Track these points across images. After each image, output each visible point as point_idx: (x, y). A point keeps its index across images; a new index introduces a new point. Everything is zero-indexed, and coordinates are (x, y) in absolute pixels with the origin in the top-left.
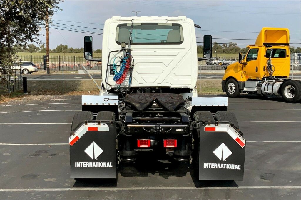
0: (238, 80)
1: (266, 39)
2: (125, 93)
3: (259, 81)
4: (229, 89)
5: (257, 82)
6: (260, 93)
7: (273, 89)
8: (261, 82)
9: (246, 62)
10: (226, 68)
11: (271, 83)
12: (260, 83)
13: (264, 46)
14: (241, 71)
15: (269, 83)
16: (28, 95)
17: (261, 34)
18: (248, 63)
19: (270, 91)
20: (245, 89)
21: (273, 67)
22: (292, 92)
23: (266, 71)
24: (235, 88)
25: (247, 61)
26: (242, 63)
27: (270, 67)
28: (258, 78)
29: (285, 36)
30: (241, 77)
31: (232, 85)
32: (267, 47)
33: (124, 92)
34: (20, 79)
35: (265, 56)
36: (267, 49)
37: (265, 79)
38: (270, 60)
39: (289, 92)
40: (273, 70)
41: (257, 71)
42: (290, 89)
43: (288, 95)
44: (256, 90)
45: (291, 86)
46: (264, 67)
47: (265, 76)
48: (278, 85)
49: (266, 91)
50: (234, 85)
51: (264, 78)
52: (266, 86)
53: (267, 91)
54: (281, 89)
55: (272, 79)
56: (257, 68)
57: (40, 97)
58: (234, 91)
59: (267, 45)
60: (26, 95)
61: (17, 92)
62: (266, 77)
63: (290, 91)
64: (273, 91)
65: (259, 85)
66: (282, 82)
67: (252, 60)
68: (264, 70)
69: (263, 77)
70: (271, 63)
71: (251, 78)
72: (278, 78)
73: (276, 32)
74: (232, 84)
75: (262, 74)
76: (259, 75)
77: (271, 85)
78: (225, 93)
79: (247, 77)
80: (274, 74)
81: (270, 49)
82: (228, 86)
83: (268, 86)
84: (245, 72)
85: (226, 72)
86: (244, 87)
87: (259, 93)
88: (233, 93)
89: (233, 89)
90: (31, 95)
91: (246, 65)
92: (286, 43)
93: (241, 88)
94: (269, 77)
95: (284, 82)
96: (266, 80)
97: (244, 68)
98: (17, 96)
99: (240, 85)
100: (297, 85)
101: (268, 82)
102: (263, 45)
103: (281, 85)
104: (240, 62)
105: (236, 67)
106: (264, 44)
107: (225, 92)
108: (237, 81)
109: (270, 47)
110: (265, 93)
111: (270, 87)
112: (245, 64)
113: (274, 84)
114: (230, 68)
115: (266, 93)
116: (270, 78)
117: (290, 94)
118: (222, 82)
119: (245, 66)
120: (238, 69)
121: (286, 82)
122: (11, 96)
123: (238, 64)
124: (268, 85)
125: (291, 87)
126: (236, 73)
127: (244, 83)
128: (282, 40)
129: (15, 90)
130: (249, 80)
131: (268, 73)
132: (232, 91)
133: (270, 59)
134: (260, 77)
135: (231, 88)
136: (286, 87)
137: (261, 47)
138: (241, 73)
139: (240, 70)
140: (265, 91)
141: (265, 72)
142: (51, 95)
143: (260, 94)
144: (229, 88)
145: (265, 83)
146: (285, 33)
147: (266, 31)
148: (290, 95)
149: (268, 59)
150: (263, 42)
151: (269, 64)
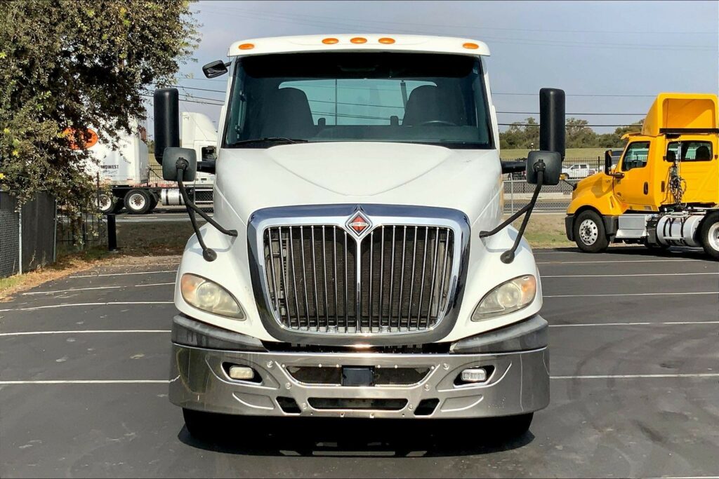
0: (603, 212)
1: (666, 119)
3: (650, 215)
4: (582, 233)
5: (647, 217)
6: (654, 241)
7: (684, 230)
8: (656, 215)
9: (620, 171)
10: (575, 187)
11: (678, 219)
12: (653, 218)
13: (662, 135)
14: (611, 194)
15: (674, 219)
16: (118, 255)
17: (654, 107)
18: (626, 173)
19: (676, 236)
20: (620, 234)
21: (682, 181)
23: (666, 192)
24: (596, 231)
25: (624, 168)
26: (611, 175)
27: (675, 182)
28: (649, 207)
29: (708, 112)
30: (609, 206)
31: (589, 224)
32: (668, 137)
35: (664, 158)
36: (668, 141)
37: (666, 210)
38: (675, 166)
39: (718, 238)
40: (683, 188)
41: (646, 192)
43: (716, 243)
44: (644, 234)
46: (663, 184)
47: (664, 204)
48: (693, 222)
49: (668, 237)
50: (594, 225)
51: (662, 208)
52: (668, 226)
53: (671, 235)
54: (701, 232)
55: (680, 210)
56: (646, 186)
58: (595, 238)
59: (669, 133)
61: (93, 248)
62: (666, 206)
64: (682, 236)
65: (652, 224)
66: (703, 217)
67: (636, 167)
68: (663, 190)
69: (660, 205)
70: (679, 174)
71: (634, 209)
72: (695, 208)
73: (689, 103)
74: (590, 221)
75: (659, 198)
76: (652, 200)
77: (678, 222)
78: (574, 244)
79: (624, 206)
80: (686, 199)
81: (677, 142)
82: (582, 227)
83: (673, 225)
84: (619, 194)
85: (574, 197)
86: (618, 228)
87: (651, 240)
88: (592, 242)
89: (592, 234)
90: (124, 254)
91: (622, 180)
92: (711, 128)
93: (611, 232)
94: (675, 204)
95: (706, 216)
96: (668, 211)
97: (618, 188)
99: (607, 225)
101: (671, 217)
102: (660, 132)
103: (702, 223)
104: (607, 172)
105: (599, 183)
106: (663, 131)
107: (574, 240)
108: (601, 216)
109: (677, 136)
110: (666, 240)
111: (676, 227)
112: (619, 177)
113: (685, 219)
114: (584, 187)
115: (668, 241)
116: (676, 207)
118: (566, 218)
119: (618, 181)
120: (602, 189)
121: (712, 216)
123: (601, 178)
124: (671, 223)
126: (598, 197)
127: (617, 220)
128: (703, 121)
130: (628, 212)
131: (672, 197)
132: (591, 238)
133: (675, 165)
134: (654, 206)
135: (588, 232)
136: (713, 226)
137: (655, 139)
138: (611, 197)
139: (607, 192)
140: (665, 235)
141: (665, 195)
143: (654, 244)
144: (584, 232)
145: (664, 219)
146: (709, 104)
147: (667, 101)
149: (672, 164)
150: (660, 125)
151: (673, 176)
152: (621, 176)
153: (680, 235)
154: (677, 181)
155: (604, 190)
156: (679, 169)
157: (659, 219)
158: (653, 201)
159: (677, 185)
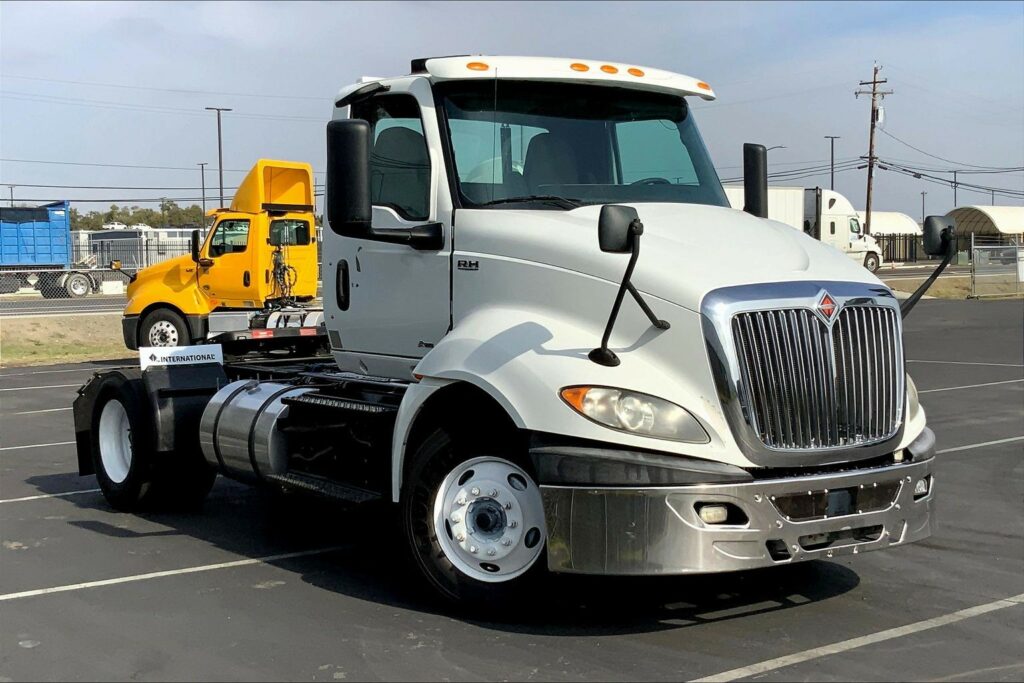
0: (187, 310)
3: (253, 313)
5: (250, 315)
8: (261, 313)
9: (207, 257)
10: (133, 279)
12: (257, 316)
13: (264, 212)
14: (194, 286)
17: (251, 176)
18: (216, 260)
21: (291, 270)
23: (272, 283)
25: (212, 254)
27: (279, 271)
28: (251, 303)
30: (193, 302)
31: (164, 326)
32: (271, 214)
35: (267, 241)
36: (271, 220)
37: (270, 305)
38: (279, 251)
40: (292, 278)
41: (247, 284)
46: (267, 272)
47: (269, 298)
50: (172, 328)
51: (266, 304)
55: (286, 305)
56: (247, 277)
59: (273, 210)
62: (271, 301)
65: (258, 324)
68: (267, 281)
69: (264, 301)
70: (287, 262)
71: (227, 306)
74: (165, 323)
75: (264, 291)
76: (255, 293)
79: (213, 301)
80: (295, 292)
81: (283, 221)
82: (152, 331)
83: (287, 323)
84: (207, 287)
85: (130, 293)
86: (208, 328)
89: (170, 339)
91: (211, 268)
92: (304, 204)
94: (279, 299)
96: (273, 307)
97: (204, 279)
99: (193, 326)
101: (285, 314)
102: (262, 209)
105: (173, 274)
106: (266, 207)
108: (183, 315)
109: (282, 214)
111: (292, 325)
112: (207, 265)
113: (305, 316)
114: (151, 278)
116: (284, 303)
118: (123, 321)
119: (205, 270)
120: (179, 280)
124: (284, 322)
126: (175, 291)
127: (206, 322)
130: (218, 309)
133: (280, 249)
134: (258, 301)
135: (164, 337)
137: (255, 216)
138: (195, 291)
139: (189, 283)
144: (157, 337)
145: (274, 316)
147: (268, 170)
149: (274, 248)
150: (262, 200)
151: (277, 264)
152: (211, 264)
154: (284, 269)
155: (184, 281)
156: (285, 255)
157: (267, 317)
158: (258, 295)
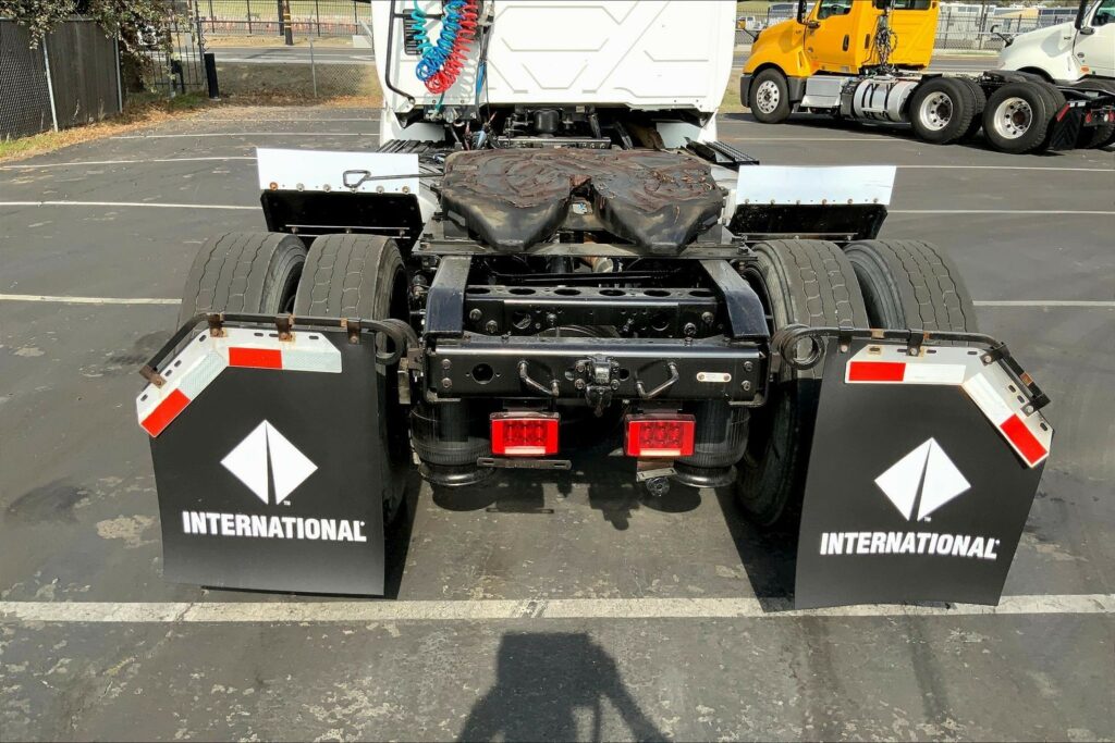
0: (788, 73)
2: (465, 126)
3: (847, 79)
4: (760, 97)
5: (844, 80)
6: (848, 112)
7: (889, 101)
8: (854, 79)
9: (815, 18)
10: (756, 39)
11: (883, 84)
12: (850, 82)
14: (800, 48)
15: (877, 85)
16: (221, 103)
18: (822, 22)
19: (878, 107)
20: (806, 101)
21: (892, 36)
22: (943, 111)
23: (870, 48)
24: (777, 96)
25: (819, 16)
26: (804, 24)
27: (883, 36)
28: (847, 68)
30: (797, 65)
31: (769, 86)
33: (458, 121)
34: (198, 59)
35: (874, 4)
37: (867, 72)
38: (885, 15)
39: (933, 112)
40: (892, 44)
41: (845, 49)
42: (935, 103)
43: (929, 119)
44: (837, 104)
45: (941, 94)
46: (868, 37)
47: (866, 64)
48: (902, 90)
49: (867, 109)
50: (775, 88)
51: (862, 70)
52: (869, 93)
53: (871, 106)
54: (910, 105)
55: (883, 74)
56: (847, 40)
57: (252, 109)
58: (775, 104)
60: (215, 105)
61: (193, 94)
62: (868, 67)
63: (935, 108)
64: (886, 108)
65: (849, 92)
66: (917, 84)
67: (835, 14)
68: (867, 46)
69: (860, 66)
70: (889, 27)
71: (827, 70)
72: (900, 71)
74: (771, 83)
75: (861, 56)
76: (852, 59)
77: (882, 89)
78: (749, 110)
79: (815, 65)
80: (894, 59)
82: (760, 90)
83: (875, 92)
84: (811, 49)
85: (753, 51)
86: (804, 93)
87: (845, 110)
88: (771, 110)
89: (772, 100)
90: (228, 103)
91: (816, 31)
93: (796, 98)
94: (879, 65)
95: (921, 83)
96: (870, 74)
97: (810, 41)
98: (191, 108)
99: (792, 89)
100: (961, 92)
101: (875, 82)
103: (913, 92)
104: (799, 19)
105: (786, 35)
107: (749, 106)
108: (786, 77)
110: (865, 112)
111: (880, 95)
112: (813, 27)
113: (892, 86)
114: (770, 37)
115: (867, 113)
116: (878, 69)
117: (933, 116)
118: (742, 78)
119: (812, 32)
120: (791, 41)
121: (931, 82)
122: (171, 107)
123: (791, 27)
124: (873, 90)
125: (942, 97)
126: (785, 52)
127: (804, 84)
129: (188, 90)
130: (820, 73)
131: (877, 55)
132: (770, 105)
133: (886, 12)
134: (853, 66)
135: (768, 97)
136: (928, 97)
138: (800, 53)
139: (797, 45)
140: (863, 106)
141: (869, 52)
142: (284, 104)
143: (848, 116)
144: (763, 97)
145: (865, 83)
148: (935, 121)
149: (881, 11)
151: (881, 28)
153: (883, 107)
154: (886, 34)
155: (794, 43)
156: (890, 19)
157: (858, 84)
158: (854, 60)
159: (885, 40)
